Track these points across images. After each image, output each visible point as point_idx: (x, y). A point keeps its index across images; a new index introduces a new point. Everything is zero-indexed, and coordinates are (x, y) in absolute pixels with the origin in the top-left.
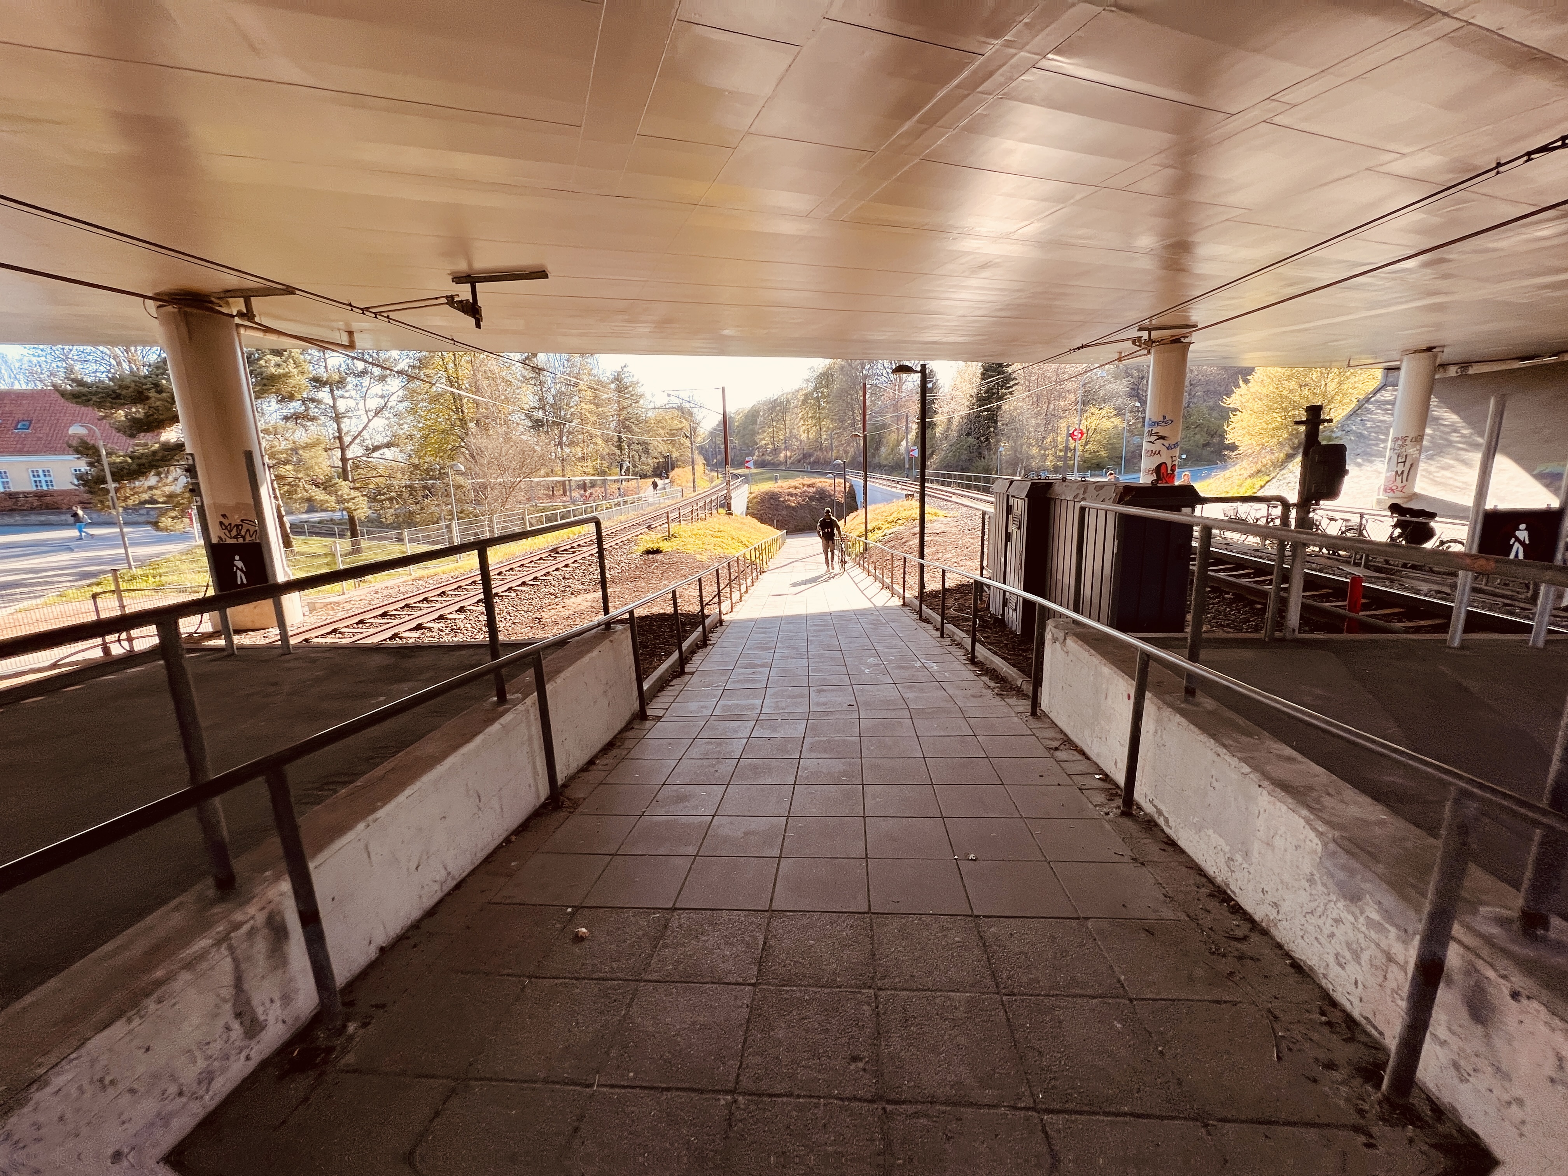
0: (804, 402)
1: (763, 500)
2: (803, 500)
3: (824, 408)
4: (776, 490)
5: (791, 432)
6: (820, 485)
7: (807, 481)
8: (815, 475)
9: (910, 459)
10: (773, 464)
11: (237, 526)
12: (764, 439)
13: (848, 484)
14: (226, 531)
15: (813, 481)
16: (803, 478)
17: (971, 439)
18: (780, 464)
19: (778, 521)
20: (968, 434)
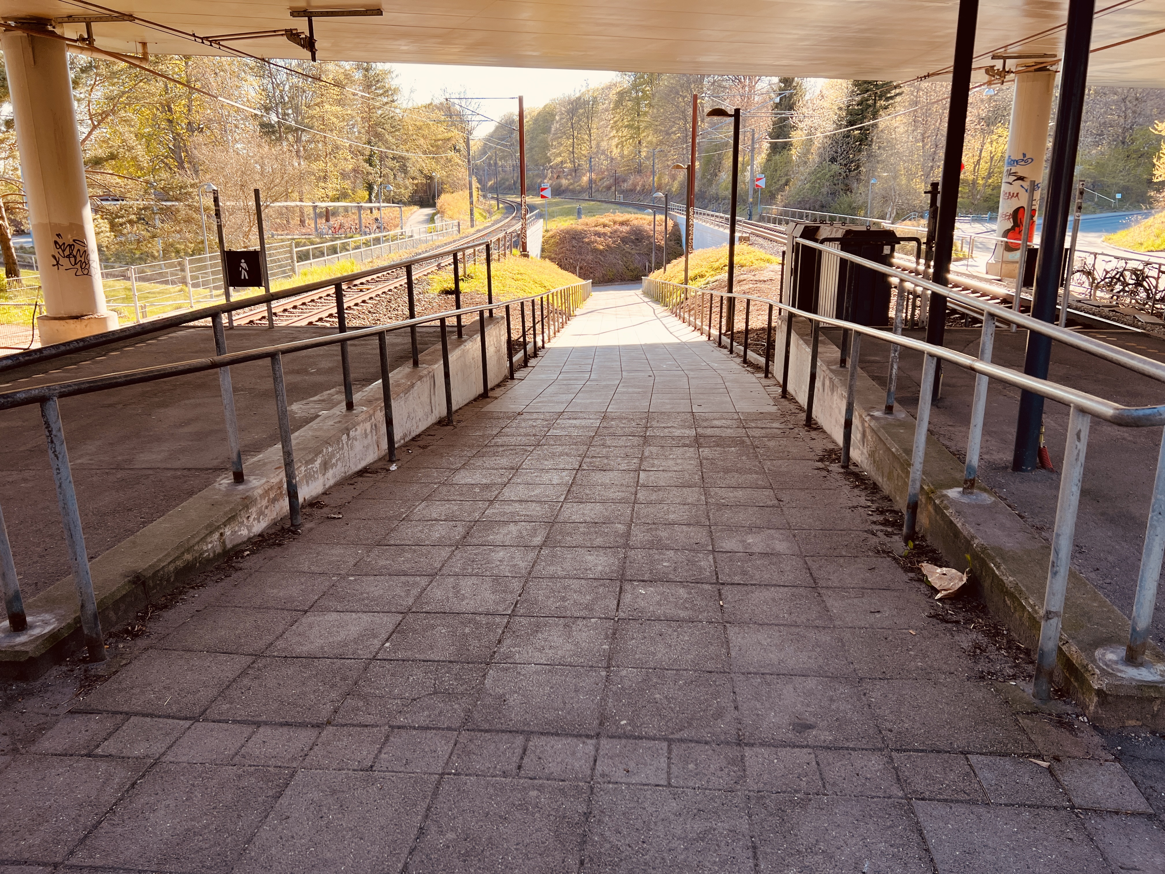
0: (619, 103)
1: (563, 240)
2: (614, 242)
3: (646, 114)
4: (580, 228)
5: (598, 146)
6: (635, 222)
7: (621, 217)
8: (630, 209)
9: (755, 191)
10: (573, 192)
11: (70, 246)
12: (559, 154)
13: (670, 223)
14: (60, 250)
15: (626, 217)
16: (614, 213)
17: (836, 167)
18: (582, 190)
19: (581, 268)
20: (833, 160)
